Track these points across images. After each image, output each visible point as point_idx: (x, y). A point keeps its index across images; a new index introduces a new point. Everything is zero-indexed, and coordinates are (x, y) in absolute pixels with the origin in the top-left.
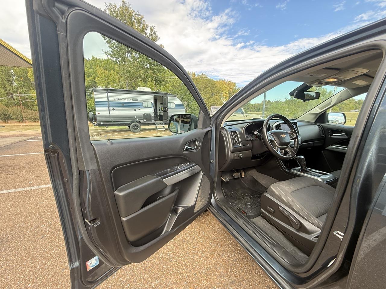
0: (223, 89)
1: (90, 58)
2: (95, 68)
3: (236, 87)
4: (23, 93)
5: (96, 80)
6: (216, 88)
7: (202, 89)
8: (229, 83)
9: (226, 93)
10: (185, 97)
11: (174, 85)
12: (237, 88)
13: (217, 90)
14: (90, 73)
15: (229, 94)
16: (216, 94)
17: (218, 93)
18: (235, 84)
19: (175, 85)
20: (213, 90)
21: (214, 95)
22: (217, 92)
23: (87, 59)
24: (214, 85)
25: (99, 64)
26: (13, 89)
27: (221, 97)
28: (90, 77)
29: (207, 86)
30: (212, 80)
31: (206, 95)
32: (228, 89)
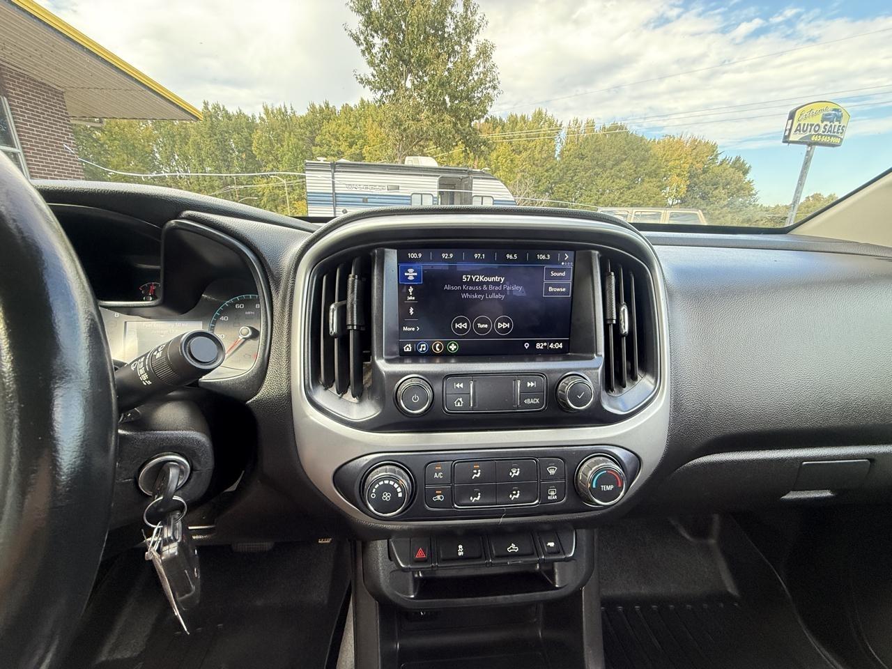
0: (670, 164)
1: (358, 102)
2: (365, 126)
3: (716, 156)
4: (245, 183)
6: (652, 161)
7: (609, 164)
8: (695, 144)
9: (678, 175)
11: (534, 158)
12: (720, 158)
13: (653, 168)
14: (354, 137)
15: (690, 177)
16: (647, 179)
17: (653, 174)
18: (713, 148)
19: (537, 156)
20: (641, 167)
21: (643, 180)
22: (651, 172)
23: (352, 106)
24: (647, 151)
25: (372, 115)
27: (661, 188)
28: (354, 146)
29: (624, 157)
30: (642, 139)
31: (618, 180)
32: (690, 161)
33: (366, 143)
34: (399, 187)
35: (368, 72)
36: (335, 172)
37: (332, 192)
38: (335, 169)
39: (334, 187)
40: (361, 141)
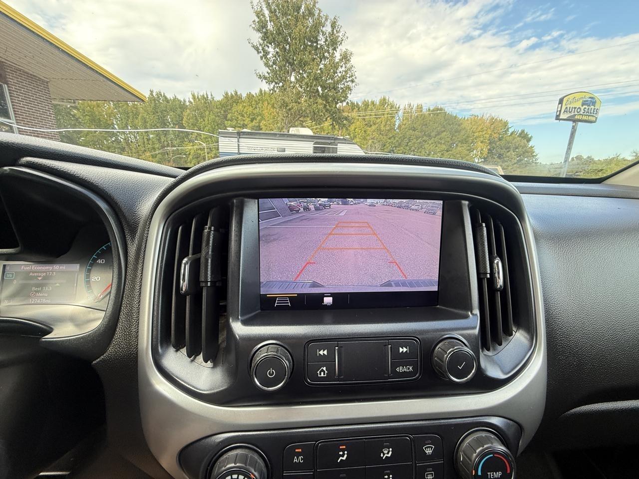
0: (476, 134)
1: (258, 91)
2: (262, 107)
3: (508, 129)
4: (177, 146)
5: (261, 124)
6: (463, 132)
7: (433, 134)
8: (493, 121)
9: (482, 142)
10: (399, 150)
11: (380, 130)
12: (511, 131)
13: (464, 137)
14: (254, 115)
15: (490, 143)
16: (460, 144)
17: (464, 141)
18: (505, 124)
19: (382, 128)
20: (456, 136)
21: (457, 145)
22: (462, 140)
23: (254, 94)
24: (459, 125)
25: (267, 100)
26: (167, 141)
27: (471, 150)
28: (255, 121)
29: (443, 129)
30: (455, 117)
31: (439, 145)
32: (490, 133)
33: (263, 118)
34: (285, 149)
35: (265, 71)
36: (240, 138)
37: (237, 152)
38: (240, 135)
39: (239, 149)
40: (260, 117)
